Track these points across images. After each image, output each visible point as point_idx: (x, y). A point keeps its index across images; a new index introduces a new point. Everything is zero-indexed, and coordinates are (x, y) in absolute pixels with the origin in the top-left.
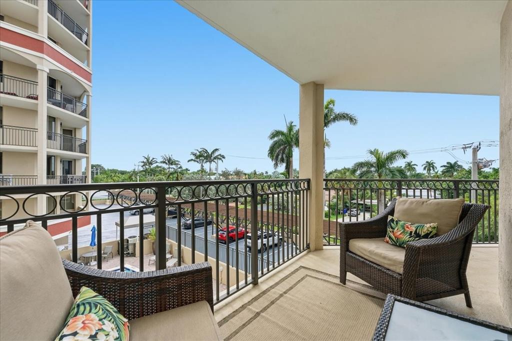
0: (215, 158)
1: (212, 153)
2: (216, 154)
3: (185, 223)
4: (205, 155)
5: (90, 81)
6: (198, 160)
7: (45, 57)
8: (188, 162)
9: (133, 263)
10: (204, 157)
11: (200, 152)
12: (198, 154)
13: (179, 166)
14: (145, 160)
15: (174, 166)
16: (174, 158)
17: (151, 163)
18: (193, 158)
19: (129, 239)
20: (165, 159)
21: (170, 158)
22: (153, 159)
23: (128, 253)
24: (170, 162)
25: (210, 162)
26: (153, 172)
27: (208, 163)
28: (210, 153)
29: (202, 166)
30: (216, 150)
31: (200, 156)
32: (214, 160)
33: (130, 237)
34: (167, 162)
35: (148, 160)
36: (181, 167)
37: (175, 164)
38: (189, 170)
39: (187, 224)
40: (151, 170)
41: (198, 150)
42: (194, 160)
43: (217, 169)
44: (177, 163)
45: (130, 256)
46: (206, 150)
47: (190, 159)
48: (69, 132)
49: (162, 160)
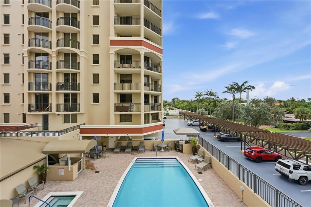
0: (245, 89)
1: (242, 85)
2: (246, 85)
3: (219, 136)
4: (236, 87)
5: (162, 53)
6: (230, 91)
7: (143, 47)
8: (223, 93)
9: (181, 156)
10: (235, 88)
11: (231, 85)
12: (230, 87)
13: (216, 96)
14: (197, 94)
15: (213, 97)
16: (213, 91)
17: (200, 96)
18: (226, 90)
19: (180, 141)
20: (207, 93)
21: (210, 92)
22: (201, 93)
23: (179, 150)
24: (211, 94)
25: (240, 92)
26: (201, 101)
27: (239, 93)
28: (240, 86)
29: (234, 96)
30: (246, 82)
31: (231, 88)
32: (245, 91)
33: (180, 140)
34: (208, 94)
35: (198, 94)
36: (218, 97)
37: (214, 95)
38: (227, 99)
39: (221, 137)
40: (200, 100)
41: (230, 84)
42: (227, 92)
43: (247, 98)
44: (215, 94)
45: (180, 152)
46: (237, 84)
47: (224, 91)
48: (156, 82)
49: (206, 93)
